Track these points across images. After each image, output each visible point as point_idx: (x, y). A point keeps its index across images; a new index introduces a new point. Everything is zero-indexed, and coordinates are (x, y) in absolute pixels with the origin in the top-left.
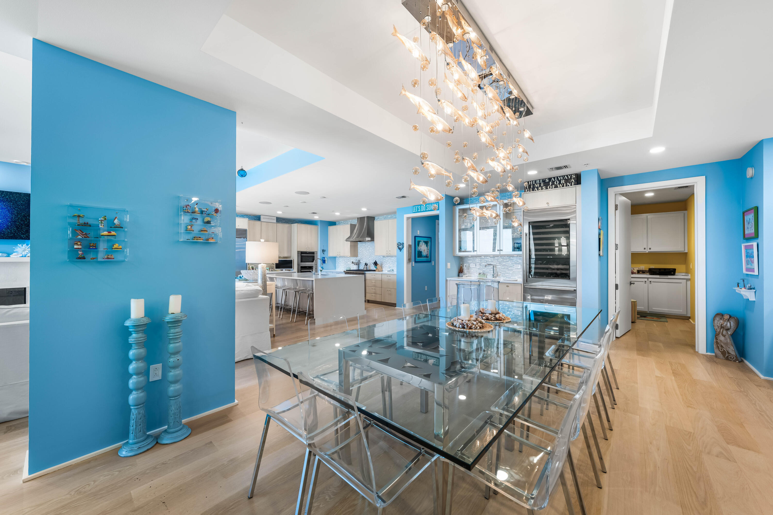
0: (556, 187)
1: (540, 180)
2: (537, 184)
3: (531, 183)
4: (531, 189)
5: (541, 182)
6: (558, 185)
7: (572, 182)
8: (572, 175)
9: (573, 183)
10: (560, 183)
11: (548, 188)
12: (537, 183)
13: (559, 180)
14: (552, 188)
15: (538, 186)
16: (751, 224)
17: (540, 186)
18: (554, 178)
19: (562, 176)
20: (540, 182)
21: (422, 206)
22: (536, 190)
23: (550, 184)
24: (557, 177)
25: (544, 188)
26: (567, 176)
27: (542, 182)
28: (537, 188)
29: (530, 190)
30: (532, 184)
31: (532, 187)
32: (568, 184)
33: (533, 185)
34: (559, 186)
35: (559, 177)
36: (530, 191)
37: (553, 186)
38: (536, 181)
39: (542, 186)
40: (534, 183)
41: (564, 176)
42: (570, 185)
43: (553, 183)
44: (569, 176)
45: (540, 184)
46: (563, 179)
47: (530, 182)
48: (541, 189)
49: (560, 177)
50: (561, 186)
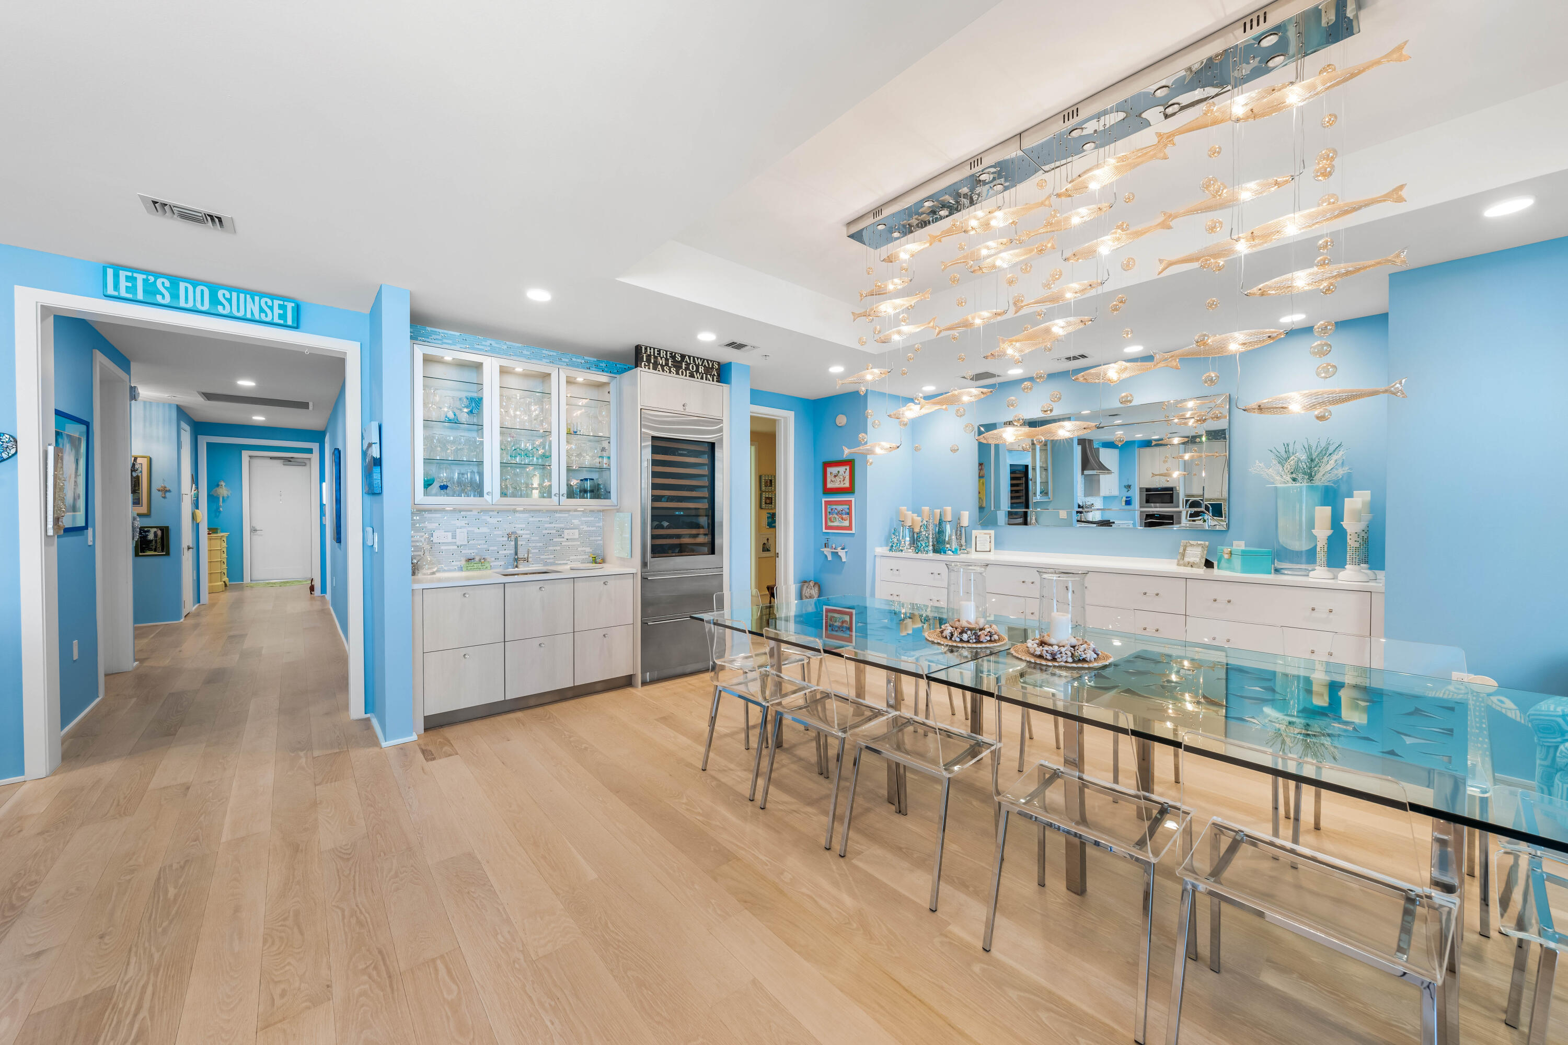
0: (692, 376)
1: (666, 352)
2: (661, 358)
3: (650, 352)
4: (651, 364)
5: (668, 357)
6: (695, 373)
7: (714, 375)
8: (714, 361)
9: (715, 377)
10: (697, 371)
11: (680, 373)
12: (662, 356)
13: (695, 364)
14: (686, 376)
15: (664, 364)
16: (841, 477)
17: (667, 364)
18: (689, 357)
19: (701, 359)
20: (666, 354)
21: (182, 285)
22: (660, 369)
23: (684, 368)
24: (694, 357)
25: (673, 370)
26: (707, 361)
27: (670, 357)
28: (662, 366)
29: (649, 365)
30: (652, 354)
31: (652, 361)
32: (709, 376)
33: (655, 358)
34: (696, 377)
35: (696, 359)
36: (649, 368)
37: (688, 372)
38: (659, 351)
39: (670, 365)
40: (656, 355)
41: (704, 360)
42: (711, 380)
43: (687, 369)
44: (709, 362)
45: (667, 360)
46: (702, 365)
47: (648, 348)
48: (668, 371)
49: (698, 358)
50: (699, 378)
